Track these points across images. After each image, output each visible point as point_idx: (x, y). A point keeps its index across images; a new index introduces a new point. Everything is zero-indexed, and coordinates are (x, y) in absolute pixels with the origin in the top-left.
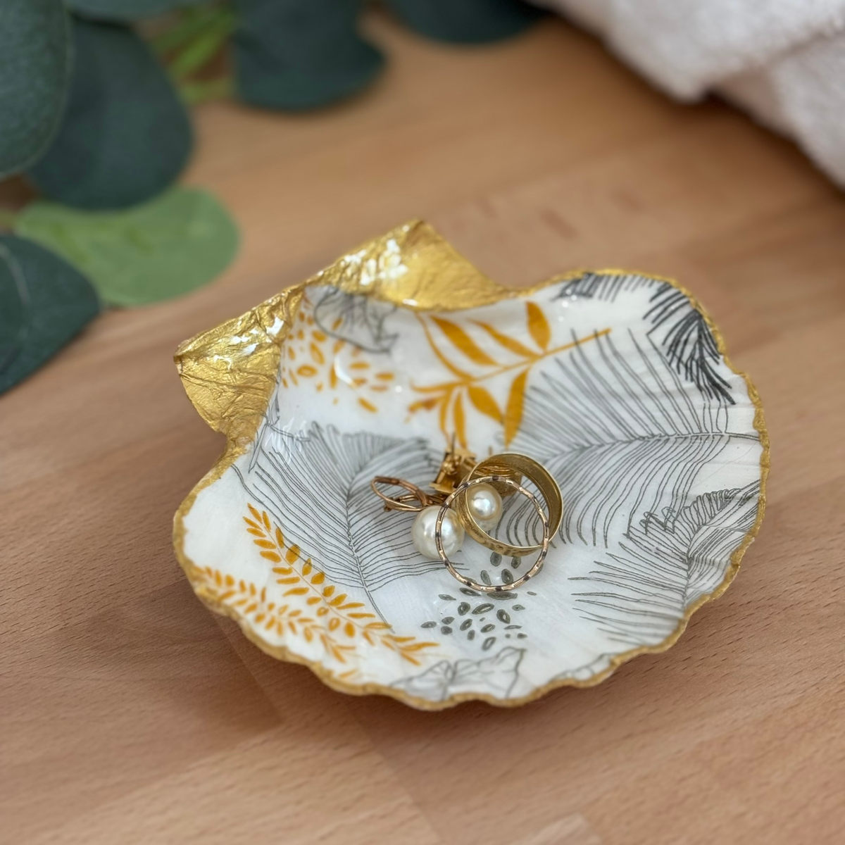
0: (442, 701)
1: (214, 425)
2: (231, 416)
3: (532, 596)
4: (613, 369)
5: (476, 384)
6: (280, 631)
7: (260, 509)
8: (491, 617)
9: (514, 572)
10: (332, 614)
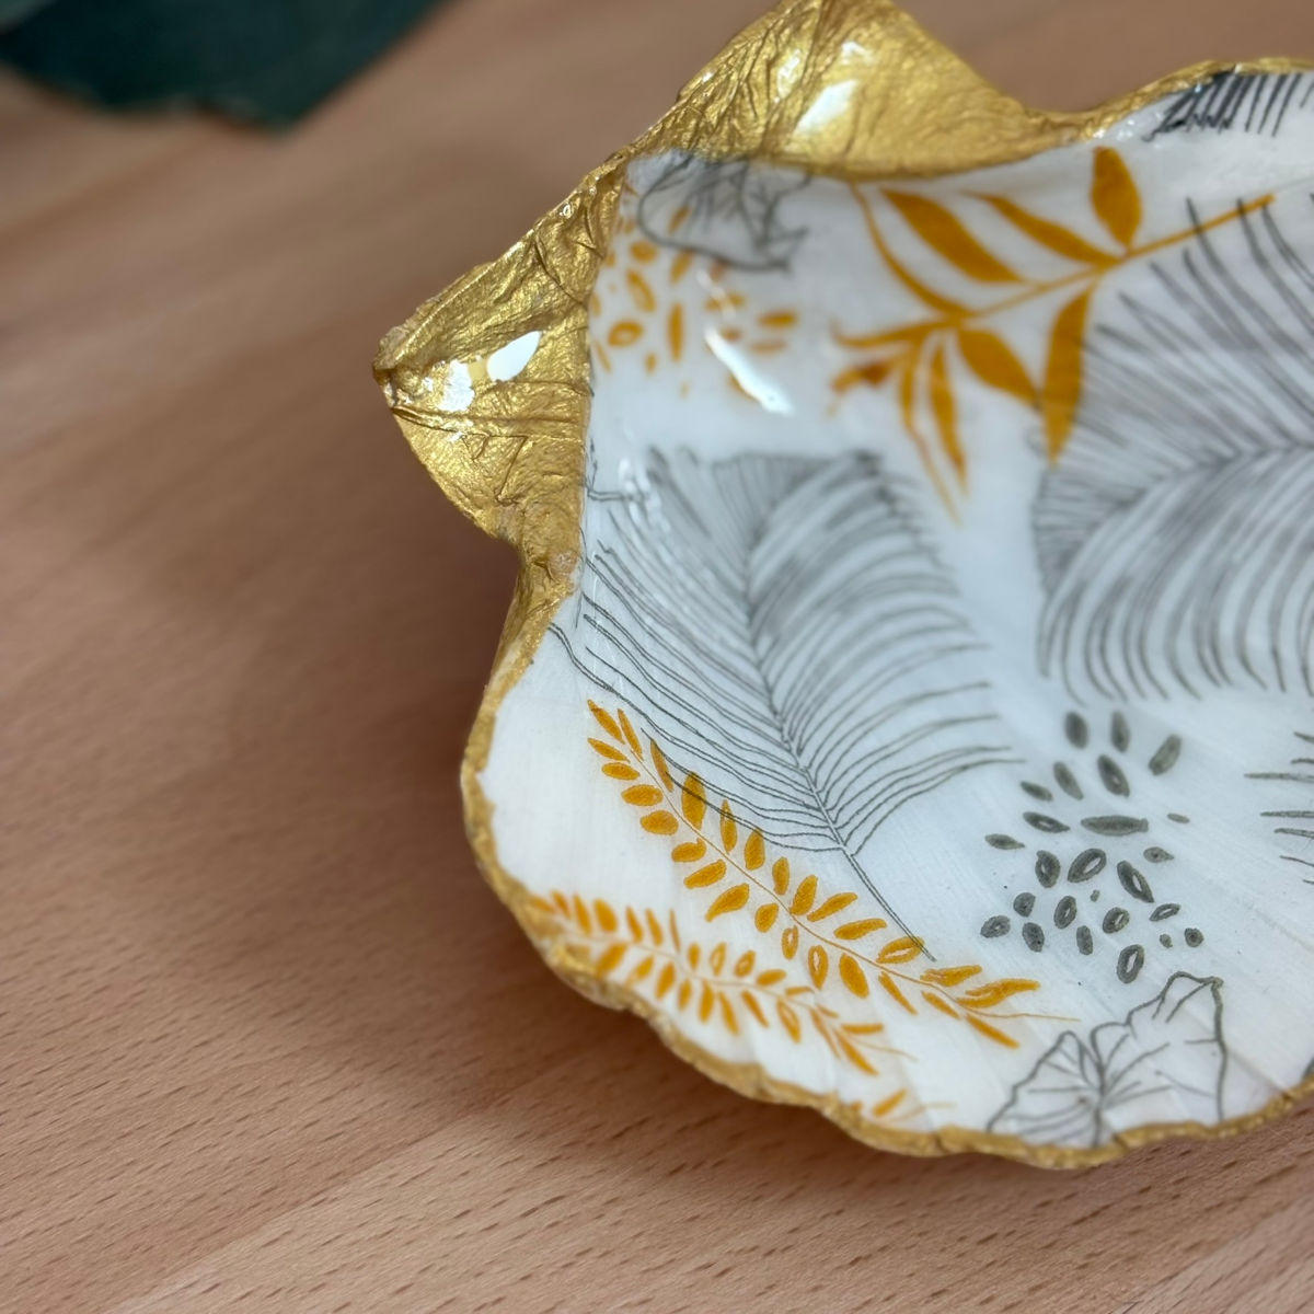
0: (1096, 1147)
1: (483, 518)
2: (519, 496)
3: (1182, 826)
4: (1279, 285)
5: (975, 325)
6: (730, 1018)
7: (611, 706)
8: (1108, 885)
9: (1124, 762)
10: (806, 942)
